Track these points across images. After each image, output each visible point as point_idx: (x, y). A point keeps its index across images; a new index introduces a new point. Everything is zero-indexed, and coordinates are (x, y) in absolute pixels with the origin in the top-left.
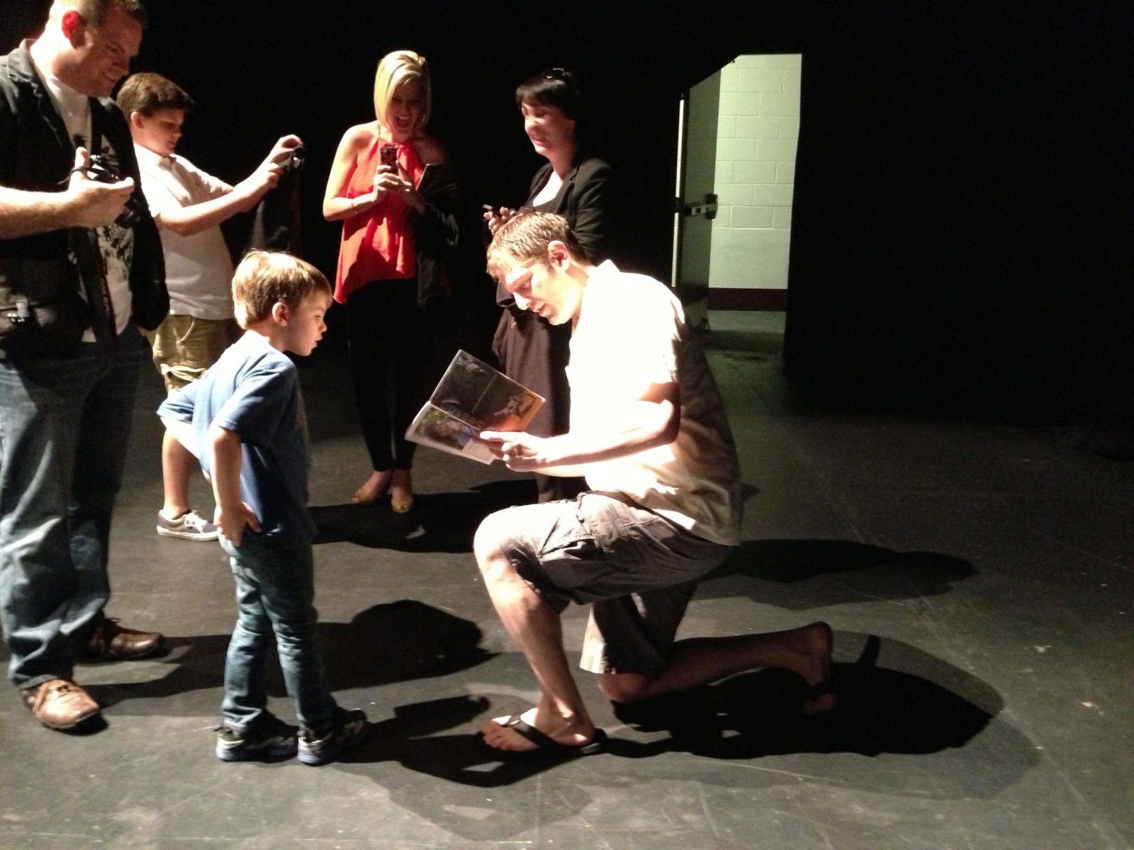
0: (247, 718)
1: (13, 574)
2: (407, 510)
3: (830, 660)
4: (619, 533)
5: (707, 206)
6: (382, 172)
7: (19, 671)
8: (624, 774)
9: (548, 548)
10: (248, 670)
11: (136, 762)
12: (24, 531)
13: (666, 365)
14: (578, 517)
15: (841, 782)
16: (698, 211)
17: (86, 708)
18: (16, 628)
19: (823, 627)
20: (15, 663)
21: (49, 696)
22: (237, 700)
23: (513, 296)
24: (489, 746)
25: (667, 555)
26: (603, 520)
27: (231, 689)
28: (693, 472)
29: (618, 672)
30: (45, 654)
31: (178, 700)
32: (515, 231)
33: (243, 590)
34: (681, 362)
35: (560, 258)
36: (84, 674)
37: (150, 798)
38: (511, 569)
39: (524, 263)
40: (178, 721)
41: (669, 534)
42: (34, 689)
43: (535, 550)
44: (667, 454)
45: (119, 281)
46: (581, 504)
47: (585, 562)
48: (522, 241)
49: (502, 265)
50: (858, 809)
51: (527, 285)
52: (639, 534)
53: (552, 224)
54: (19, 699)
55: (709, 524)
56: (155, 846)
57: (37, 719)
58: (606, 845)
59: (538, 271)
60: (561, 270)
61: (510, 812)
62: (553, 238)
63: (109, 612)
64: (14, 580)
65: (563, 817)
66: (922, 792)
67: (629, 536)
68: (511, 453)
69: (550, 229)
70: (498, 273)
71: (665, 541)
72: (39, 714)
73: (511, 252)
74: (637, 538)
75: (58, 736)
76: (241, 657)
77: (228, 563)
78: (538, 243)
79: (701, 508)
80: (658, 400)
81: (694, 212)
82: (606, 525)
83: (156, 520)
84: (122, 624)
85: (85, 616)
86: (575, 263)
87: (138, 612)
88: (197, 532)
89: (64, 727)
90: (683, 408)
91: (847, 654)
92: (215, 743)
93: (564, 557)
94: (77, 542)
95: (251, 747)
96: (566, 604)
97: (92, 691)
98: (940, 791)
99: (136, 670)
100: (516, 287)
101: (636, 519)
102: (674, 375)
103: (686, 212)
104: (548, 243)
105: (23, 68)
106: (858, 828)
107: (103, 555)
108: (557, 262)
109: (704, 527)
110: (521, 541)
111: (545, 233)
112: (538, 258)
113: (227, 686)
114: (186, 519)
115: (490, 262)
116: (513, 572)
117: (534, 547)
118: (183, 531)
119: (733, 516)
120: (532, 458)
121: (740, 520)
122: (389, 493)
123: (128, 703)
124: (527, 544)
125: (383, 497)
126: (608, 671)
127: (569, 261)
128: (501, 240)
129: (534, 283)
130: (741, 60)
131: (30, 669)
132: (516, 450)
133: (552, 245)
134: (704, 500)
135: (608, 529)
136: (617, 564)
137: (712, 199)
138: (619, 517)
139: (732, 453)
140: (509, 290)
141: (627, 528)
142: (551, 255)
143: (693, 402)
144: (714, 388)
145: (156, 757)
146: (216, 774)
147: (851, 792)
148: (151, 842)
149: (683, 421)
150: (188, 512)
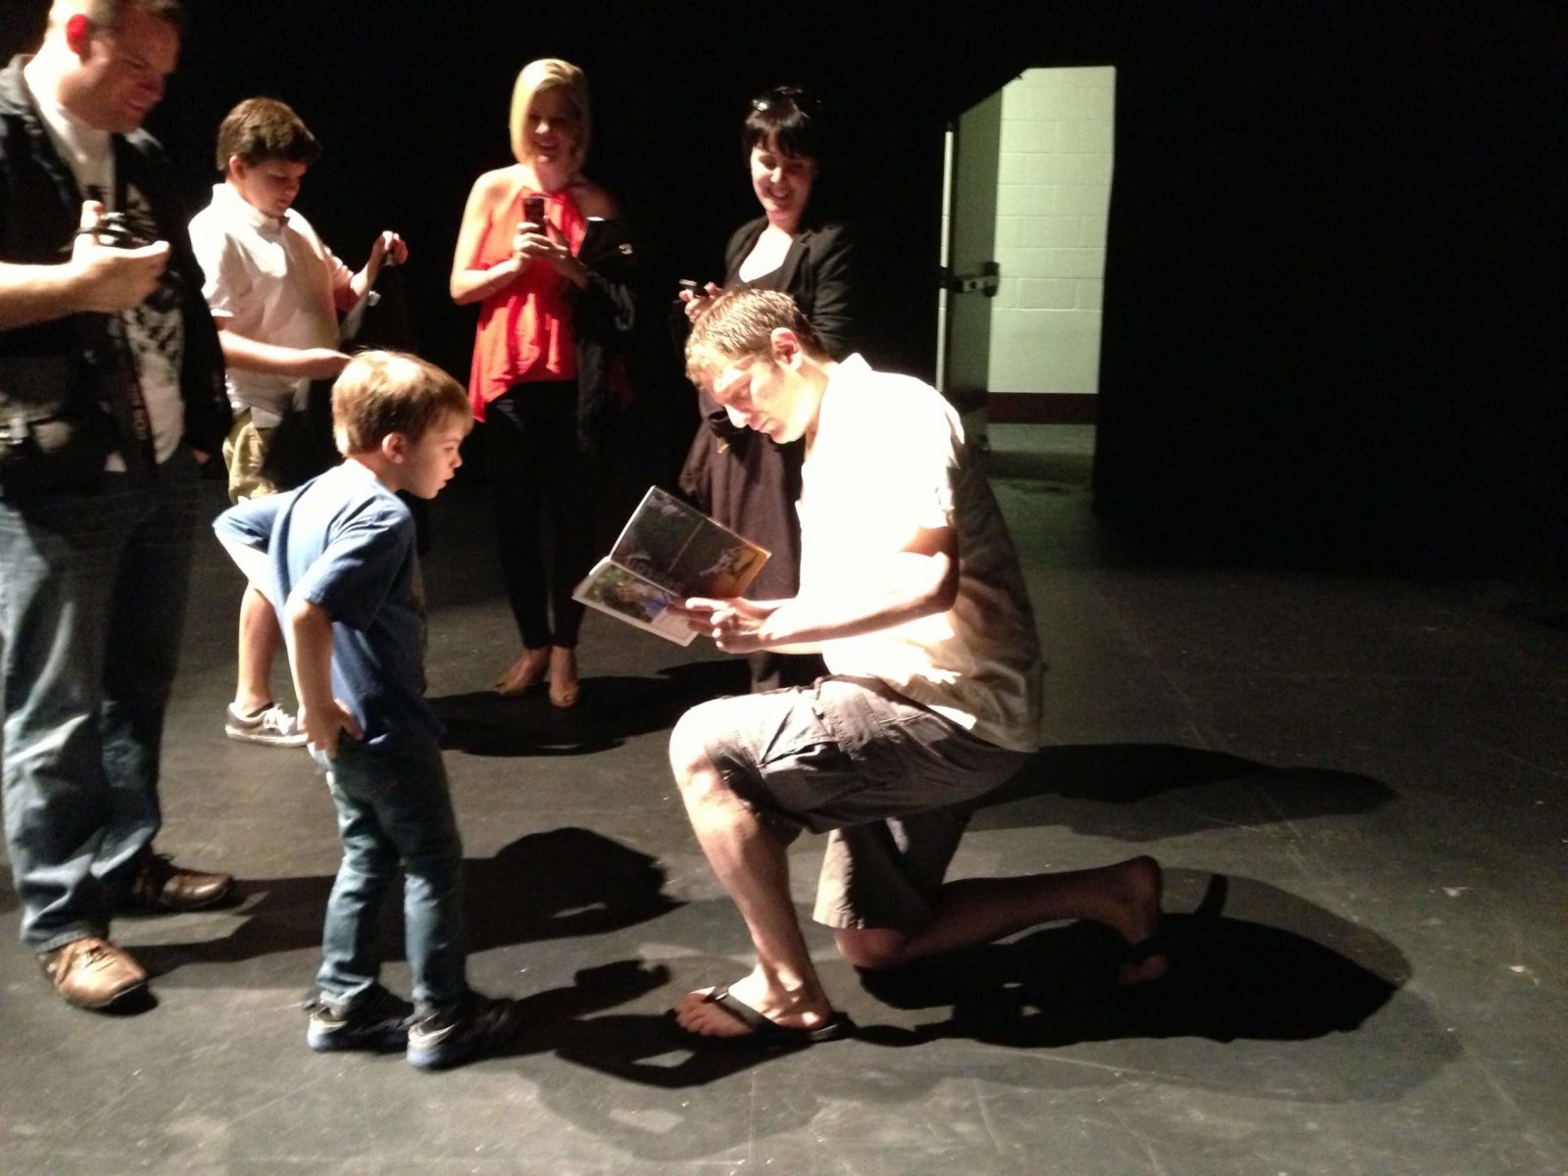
0: (352, 991)
1: (25, 794)
2: (570, 704)
3: (1159, 910)
4: (872, 733)
5: (985, 279)
6: (524, 232)
7: (36, 926)
8: (872, 1068)
9: (774, 754)
10: (355, 924)
11: (197, 1053)
12: (38, 734)
13: (940, 503)
14: (814, 710)
15: (1176, 1078)
16: (973, 285)
17: (127, 979)
18: (31, 868)
19: (1149, 864)
20: (30, 916)
21: (76, 963)
22: (340, 966)
23: (724, 408)
24: (685, 1030)
25: (940, 765)
26: (850, 715)
27: (331, 951)
28: (974, 649)
29: (867, 926)
30: (70, 902)
31: (254, 965)
32: (724, 318)
33: (348, 818)
34: (960, 498)
35: (788, 352)
36: (124, 931)
37: (216, 1103)
38: (721, 785)
39: (739, 362)
40: (256, 996)
41: (942, 736)
42: (56, 952)
43: (756, 758)
44: (942, 627)
45: (161, 385)
46: (819, 693)
47: (824, 774)
48: (734, 331)
49: (708, 365)
50: (1198, 1116)
51: (744, 393)
52: (898, 734)
53: (775, 306)
54: (35, 966)
55: (997, 722)
56: (222, 1170)
57: (59, 994)
58: (847, 1166)
59: (760, 373)
60: (790, 368)
61: (714, 1120)
62: (778, 325)
63: (160, 846)
64: (26, 803)
65: (786, 1127)
66: (1287, 1091)
67: (886, 738)
68: (724, 625)
69: (773, 313)
70: (703, 377)
71: (936, 745)
72: (61, 988)
73: (721, 347)
74: (898, 742)
75: (90, 1019)
76: (346, 906)
77: (323, 778)
78: (756, 333)
79: (986, 700)
80: (929, 551)
81: (967, 286)
82: (855, 723)
83: (225, 717)
84: (176, 862)
85: (127, 851)
86: (810, 361)
87: (200, 845)
88: (279, 734)
89: (97, 1005)
90: (962, 562)
91: (1181, 900)
92: (306, 1026)
93: (796, 768)
94: (116, 749)
95: (357, 1032)
96: (793, 834)
97: (137, 954)
98: (1311, 1090)
99: (198, 925)
100: (729, 396)
101: (895, 714)
102: (951, 517)
103: (955, 288)
104: (771, 332)
105: (15, 96)
106: (1198, 1142)
107: (150, 769)
108: (784, 357)
109: (991, 727)
110: (737, 744)
111: (766, 318)
112: (758, 354)
113: (326, 947)
114: (266, 719)
115: (691, 362)
116: (725, 788)
117: (753, 753)
118: (261, 733)
119: (1030, 711)
120: (753, 632)
121: (1040, 716)
122: (546, 679)
123: (186, 971)
124: (744, 749)
125: (538, 684)
126: (852, 925)
127: (800, 356)
128: (705, 330)
129: (754, 389)
130: (1031, 75)
131: (50, 923)
132: (731, 622)
133: (777, 334)
134: (990, 688)
135: (857, 727)
136: (869, 776)
137: (991, 269)
138: (872, 712)
139: (1029, 624)
140: (720, 401)
141: (884, 727)
142: (775, 348)
143: (977, 552)
144: (1005, 533)
145: (223, 1047)
146: (306, 1069)
147: (1187, 1092)
148: (217, 1163)
149: (964, 581)
150: (270, 706)
